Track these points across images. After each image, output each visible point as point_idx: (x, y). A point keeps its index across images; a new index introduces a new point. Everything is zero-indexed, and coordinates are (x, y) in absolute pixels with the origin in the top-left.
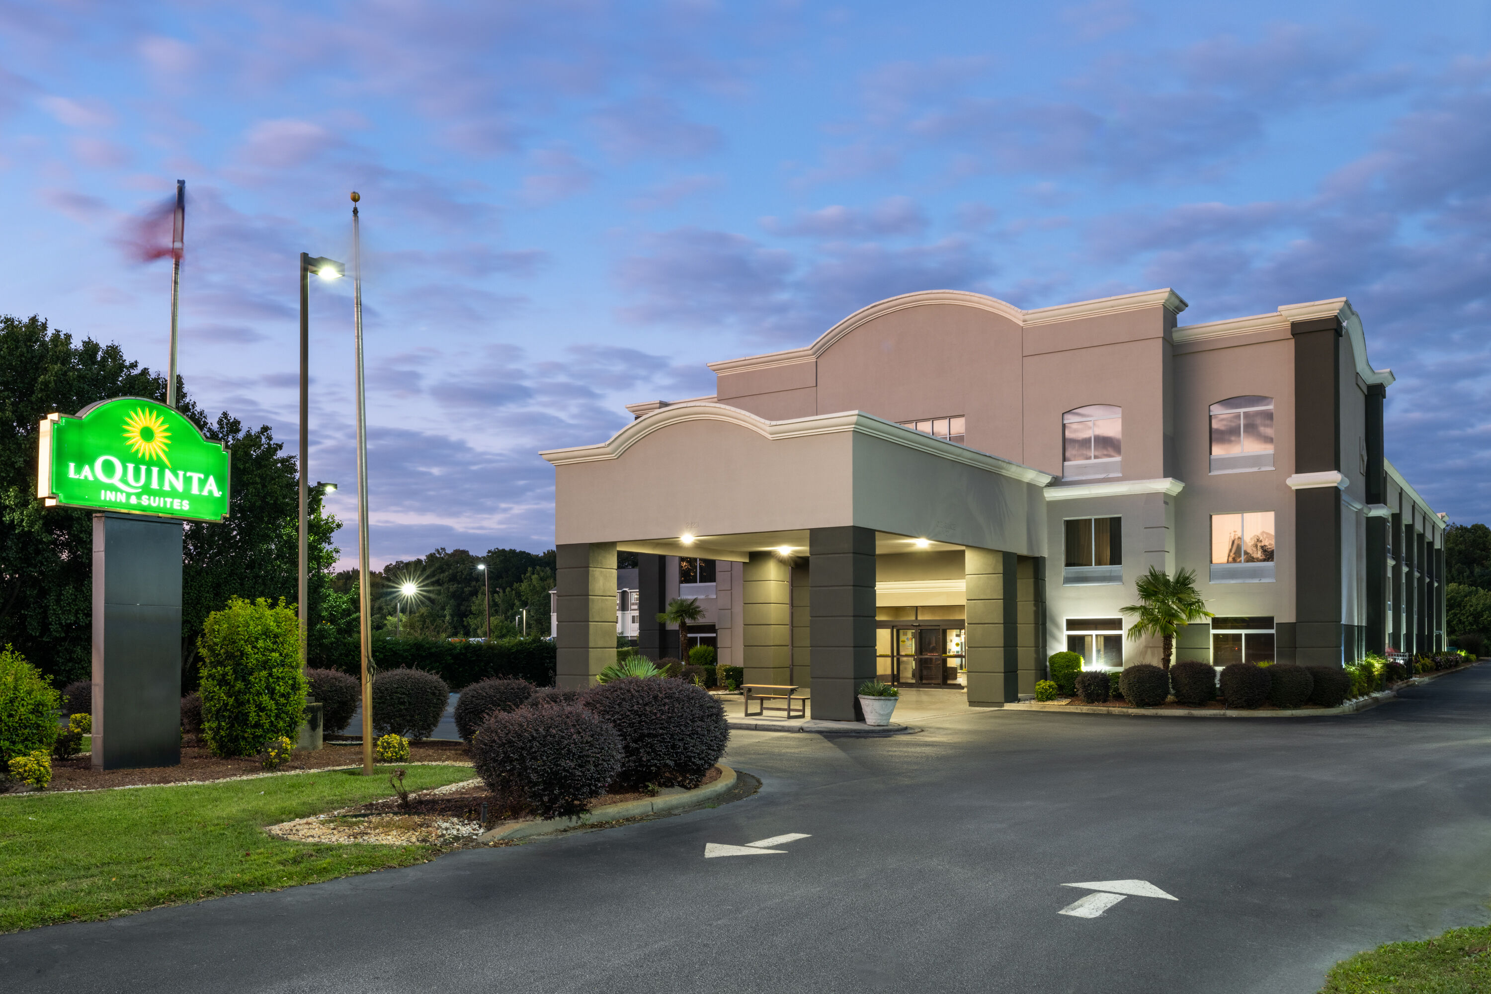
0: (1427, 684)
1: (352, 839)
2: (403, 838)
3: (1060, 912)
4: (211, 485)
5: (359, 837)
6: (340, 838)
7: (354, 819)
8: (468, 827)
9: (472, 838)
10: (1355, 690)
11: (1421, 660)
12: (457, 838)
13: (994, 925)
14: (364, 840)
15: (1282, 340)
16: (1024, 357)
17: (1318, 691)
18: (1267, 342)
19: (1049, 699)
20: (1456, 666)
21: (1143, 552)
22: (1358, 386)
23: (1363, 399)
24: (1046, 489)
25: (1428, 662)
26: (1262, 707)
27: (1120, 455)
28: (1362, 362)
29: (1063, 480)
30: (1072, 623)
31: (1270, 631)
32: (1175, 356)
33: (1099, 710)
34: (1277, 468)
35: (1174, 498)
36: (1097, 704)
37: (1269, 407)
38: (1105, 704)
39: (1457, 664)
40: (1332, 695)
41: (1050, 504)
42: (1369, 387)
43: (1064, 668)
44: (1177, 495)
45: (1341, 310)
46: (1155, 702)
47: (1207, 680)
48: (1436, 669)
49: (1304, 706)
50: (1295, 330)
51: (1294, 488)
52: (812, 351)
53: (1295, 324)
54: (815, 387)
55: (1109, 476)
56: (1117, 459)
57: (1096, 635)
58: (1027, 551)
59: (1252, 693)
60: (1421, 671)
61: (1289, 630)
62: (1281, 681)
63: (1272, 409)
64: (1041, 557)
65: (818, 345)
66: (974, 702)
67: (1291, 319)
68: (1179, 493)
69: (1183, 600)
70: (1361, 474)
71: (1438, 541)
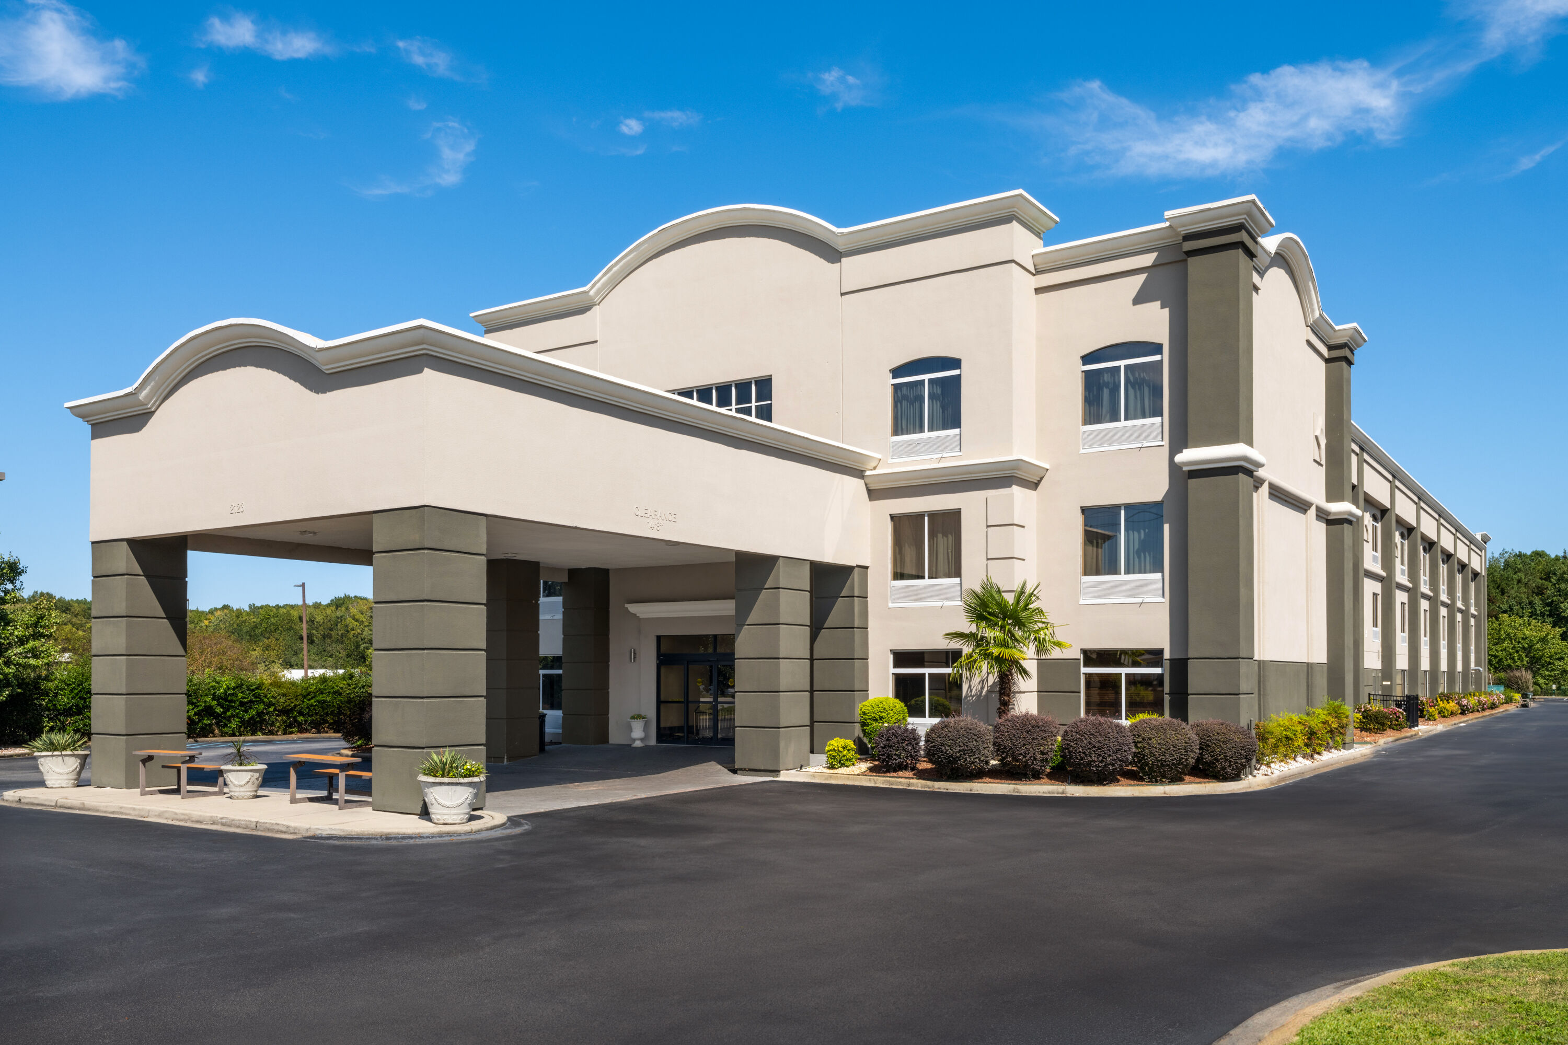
11: (1441, 704)
15: (1175, 262)
16: (842, 294)
17: (1207, 757)
18: (1154, 266)
19: (843, 765)
20: (1492, 708)
21: (988, 559)
22: (1309, 343)
23: (1322, 364)
24: (868, 473)
25: (1452, 706)
26: (1123, 781)
27: (960, 427)
28: (1313, 311)
29: (890, 461)
30: (902, 658)
31: (1158, 670)
32: (1038, 291)
33: (897, 783)
34: (1166, 442)
35: (1035, 485)
36: (900, 773)
37: (1157, 358)
38: (910, 774)
39: (1493, 706)
40: (1227, 764)
41: (874, 494)
42: (1330, 348)
43: (876, 720)
44: (1039, 482)
45: (1249, 214)
46: (971, 772)
47: (1041, 741)
48: (1461, 713)
49: (1187, 778)
50: (1189, 246)
51: (1185, 469)
52: (592, 293)
53: (1188, 237)
54: (596, 342)
55: (945, 455)
56: (957, 431)
57: (930, 674)
58: (829, 556)
59: (1101, 761)
60: (1437, 716)
61: (1180, 667)
62: (1148, 744)
63: (1162, 360)
64: (858, 566)
65: (599, 285)
66: (741, 769)
67: (1184, 231)
68: (1042, 478)
69: (1024, 626)
70: (1315, 461)
71: (1476, 564)
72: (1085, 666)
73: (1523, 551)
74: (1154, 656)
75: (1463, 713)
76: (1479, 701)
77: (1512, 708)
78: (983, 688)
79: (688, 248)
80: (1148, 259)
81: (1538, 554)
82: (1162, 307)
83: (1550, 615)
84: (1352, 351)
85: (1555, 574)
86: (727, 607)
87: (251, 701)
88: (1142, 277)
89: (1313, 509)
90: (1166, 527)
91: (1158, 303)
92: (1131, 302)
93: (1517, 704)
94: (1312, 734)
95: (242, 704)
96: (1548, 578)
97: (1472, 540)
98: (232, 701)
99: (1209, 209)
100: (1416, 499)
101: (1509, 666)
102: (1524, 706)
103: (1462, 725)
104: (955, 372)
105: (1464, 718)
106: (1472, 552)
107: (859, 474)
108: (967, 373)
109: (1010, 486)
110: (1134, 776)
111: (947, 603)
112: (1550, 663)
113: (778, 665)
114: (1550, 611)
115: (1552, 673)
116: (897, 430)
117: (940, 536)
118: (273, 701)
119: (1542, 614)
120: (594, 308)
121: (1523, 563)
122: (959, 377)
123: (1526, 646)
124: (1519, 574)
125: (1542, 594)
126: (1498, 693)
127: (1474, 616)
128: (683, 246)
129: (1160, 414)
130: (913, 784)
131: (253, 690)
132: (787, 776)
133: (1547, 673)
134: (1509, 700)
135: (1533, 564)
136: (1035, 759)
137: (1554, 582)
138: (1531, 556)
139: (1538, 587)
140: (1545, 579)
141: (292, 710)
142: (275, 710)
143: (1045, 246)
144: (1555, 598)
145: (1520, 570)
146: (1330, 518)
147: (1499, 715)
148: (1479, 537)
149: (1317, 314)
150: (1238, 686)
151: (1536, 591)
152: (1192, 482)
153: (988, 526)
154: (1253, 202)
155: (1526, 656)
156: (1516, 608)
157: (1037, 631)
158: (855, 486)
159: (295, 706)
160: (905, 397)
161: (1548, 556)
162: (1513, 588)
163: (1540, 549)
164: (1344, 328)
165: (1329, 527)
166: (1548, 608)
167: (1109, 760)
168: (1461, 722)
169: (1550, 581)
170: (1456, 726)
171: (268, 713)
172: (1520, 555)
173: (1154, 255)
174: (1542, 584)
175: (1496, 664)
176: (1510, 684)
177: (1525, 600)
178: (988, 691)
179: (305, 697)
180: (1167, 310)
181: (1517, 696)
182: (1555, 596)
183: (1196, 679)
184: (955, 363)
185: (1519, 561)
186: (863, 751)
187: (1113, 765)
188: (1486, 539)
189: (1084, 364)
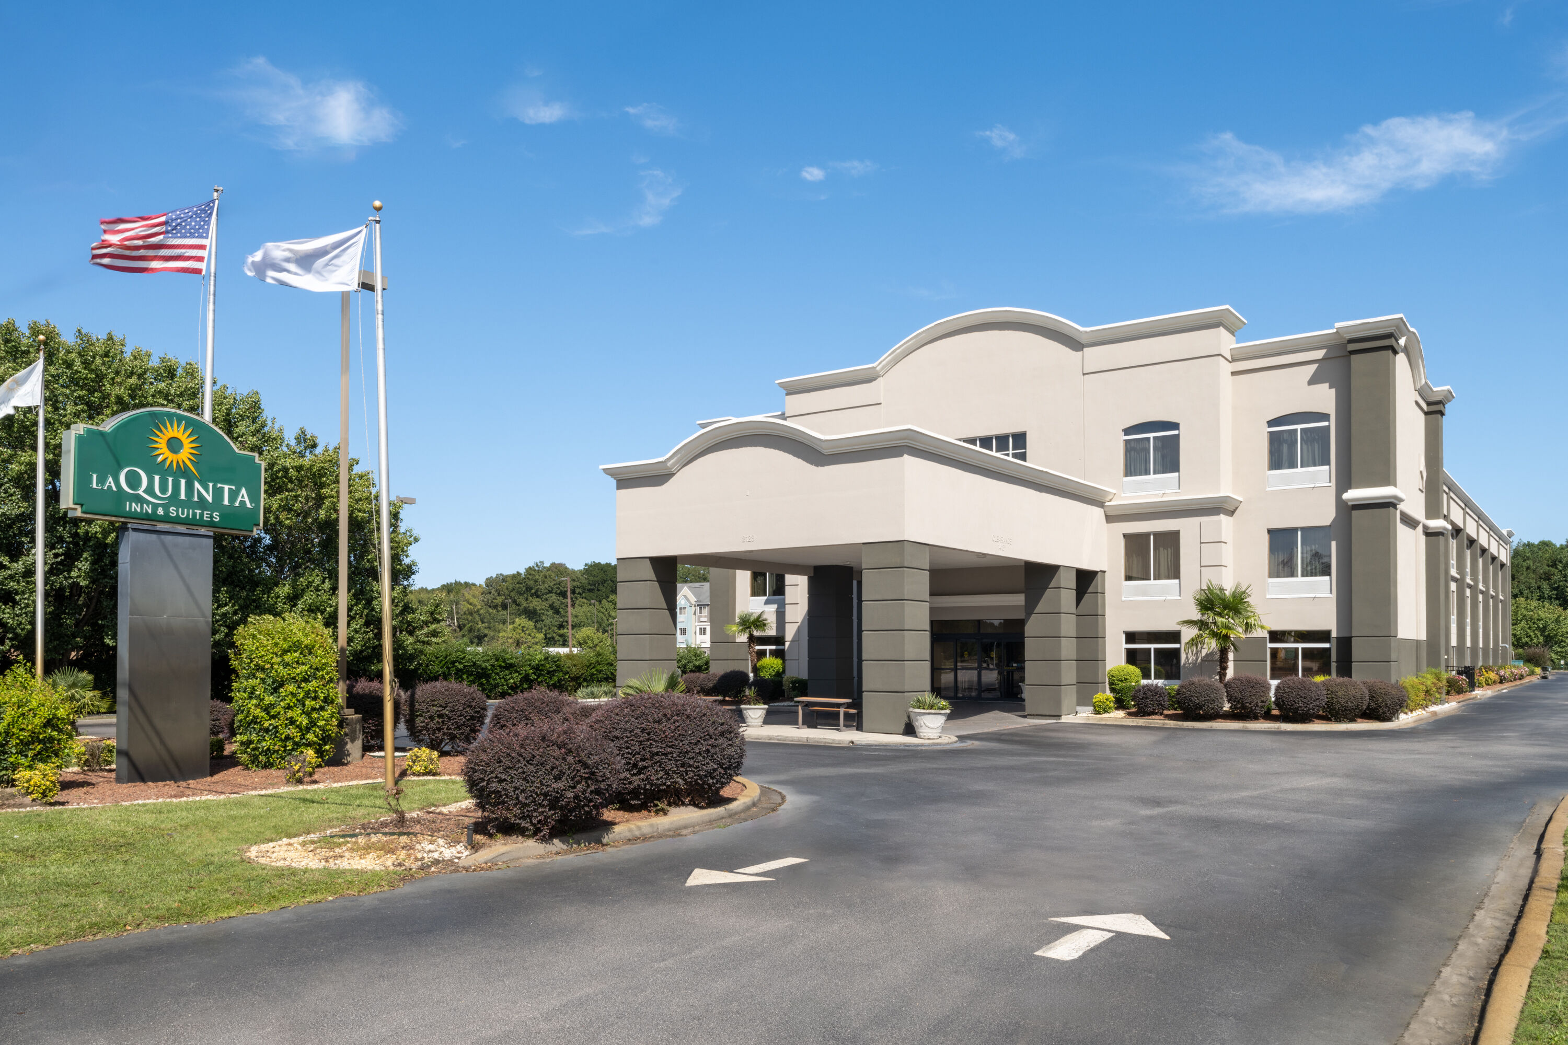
0: (1490, 698)
1: (323, 863)
2: (377, 862)
3: (1036, 953)
4: (243, 497)
5: (331, 860)
6: (313, 863)
7: (342, 840)
8: (453, 849)
9: (453, 862)
10: (1412, 705)
11: (1485, 673)
12: (436, 862)
13: (959, 968)
14: (335, 864)
15: (1339, 357)
16: (1084, 374)
17: (1373, 705)
18: (1324, 359)
19: (1106, 712)
20: (1520, 679)
21: (1201, 566)
22: (1417, 403)
23: (1422, 416)
24: (1107, 504)
25: (1492, 675)
26: (1316, 721)
27: (1178, 471)
28: (1420, 379)
29: (1123, 495)
30: (1131, 637)
31: (1327, 645)
32: (1233, 374)
33: (1155, 723)
34: (1333, 484)
35: (1231, 513)
36: (1154, 717)
37: (1326, 424)
38: (1161, 717)
39: (1522, 677)
40: (1387, 709)
41: (1110, 518)
42: (1429, 404)
43: (1122, 681)
44: (1235, 510)
45: (1398, 327)
46: (1210, 716)
47: (1262, 694)
48: (1500, 683)
49: (1359, 720)
50: (1351, 347)
51: (1350, 503)
52: (878, 368)
53: (1351, 341)
54: (880, 404)
55: (1167, 492)
56: (1176, 474)
57: (1155, 649)
58: (1086, 565)
59: (1306, 707)
60: (1484, 684)
61: (1345, 644)
62: (1336, 695)
63: (1329, 426)
64: (1101, 571)
65: (884, 362)
66: (1030, 715)
67: (1348, 336)
68: (1237, 508)
69: (1240, 613)
70: (1420, 489)
71: (1504, 556)
72: (1270, 642)
73: (1532, 541)
74: (1323, 636)
75: (1501, 682)
76: (1512, 672)
77: (1535, 679)
78: (1197, 659)
79: (957, 337)
80: (1320, 354)
81: (1545, 544)
82: (1330, 387)
83: (1556, 599)
84: (1444, 405)
85: (1561, 562)
86: (1019, 600)
87: (555, 671)
88: (1315, 366)
89: (1421, 527)
90: (1334, 544)
91: (1327, 385)
92: (1306, 383)
93: (1538, 676)
94: (1427, 692)
95: (549, 672)
96: (1554, 565)
97: (1501, 536)
98: (542, 670)
99: (1369, 323)
100: (1463, 506)
101: (1527, 643)
102: (1544, 678)
103: (1505, 691)
104: (1176, 432)
105: (1503, 686)
106: (1500, 547)
107: (1100, 504)
108: (1183, 433)
109: (1218, 514)
110: (1325, 719)
111: (1169, 598)
112: (1562, 641)
113: (1060, 642)
114: (1557, 595)
115: (1563, 650)
116: (1129, 472)
117: (1161, 549)
118: (568, 670)
119: (1550, 598)
120: (879, 379)
121: (1532, 552)
122: (1178, 436)
123: (1541, 626)
124: (1528, 562)
125: (1549, 579)
126: (1523, 668)
127: (1501, 601)
128: (954, 335)
129: (1328, 463)
130: (1167, 724)
131: (555, 662)
132: (1065, 719)
133: (1559, 650)
134: (1532, 673)
135: (1540, 552)
136: (1257, 706)
137: (1560, 568)
138: (1538, 545)
139: (1545, 573)
140: (1552, 566)
141: (578, 678)
142: (569, 677)
143: (1237, 342)
144: (1561, 583)
145: (1528, 558)
146: (1429, 531)
147: (1527, 684)
148: (1505, 534)
149: (1423, 382)
150: (1390, 656)
151: (1543, 577)
152: (1355, 513)
153: (1201, 543)
154: (1401, 319)
155: (1541, 635)
156: (1526, 592)
157: (1248, 618)
158: (1098, 513)
159: (583, 674)
160: (1134, 449)
161: (1554, 545)
162: (1523, 574)
163: (1546, 539)
164: (1439, 389)
165: (1429, 538)
166: (1555, 592)
167: (1311, 706)
168: (1505, 688)
169: (1557, 568)
170: (1499, 693)
171: (564, 680)
172: (1529, 545)
173: (1323, 352)
174: (1549, 571)
175: (1518, 643)
176: (1531, 660)
177: (1534, 584)
178: (1202, 660)
179: (588, 667)
180: (1333, 390)
181: (1538, 670)
182: (1561, 581)
183: (1357, 652)
184: (1175, 426)
185: (1527, 550)
186: (1120, 704)
187: (1313, 709)
188: (1510, 534)
189: (1269, 427)
